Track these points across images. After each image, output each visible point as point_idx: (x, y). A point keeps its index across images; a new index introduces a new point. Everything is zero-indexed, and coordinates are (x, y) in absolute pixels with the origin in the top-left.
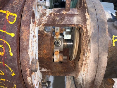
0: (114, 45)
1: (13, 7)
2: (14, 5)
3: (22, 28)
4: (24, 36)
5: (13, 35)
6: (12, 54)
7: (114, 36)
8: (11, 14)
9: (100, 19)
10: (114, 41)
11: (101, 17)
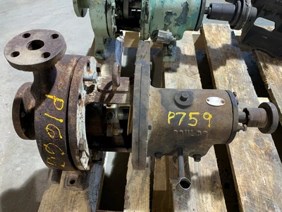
0: (169, 122)
1: (59, 91)
2: (60, 89)
3: (70, 114)
4: (71, 122)
5: (61, 121)
6: (61, 137)
7: (170, 113)
8: (58, 99)
9: (143, 105)
10: (169, 118)
11: (144, 102)
